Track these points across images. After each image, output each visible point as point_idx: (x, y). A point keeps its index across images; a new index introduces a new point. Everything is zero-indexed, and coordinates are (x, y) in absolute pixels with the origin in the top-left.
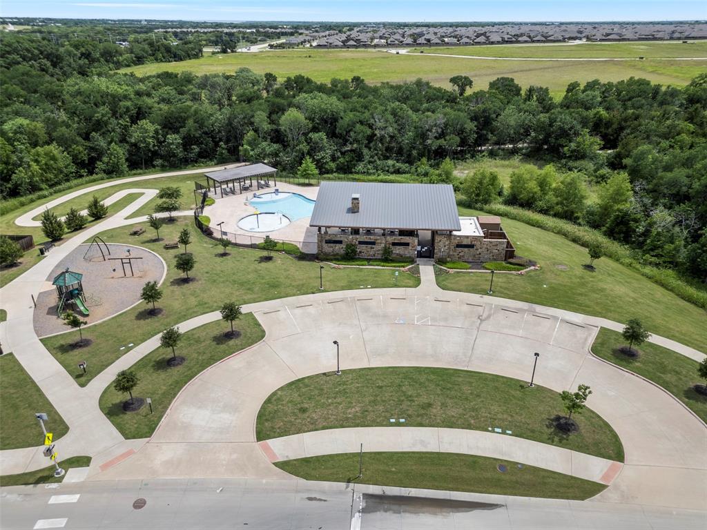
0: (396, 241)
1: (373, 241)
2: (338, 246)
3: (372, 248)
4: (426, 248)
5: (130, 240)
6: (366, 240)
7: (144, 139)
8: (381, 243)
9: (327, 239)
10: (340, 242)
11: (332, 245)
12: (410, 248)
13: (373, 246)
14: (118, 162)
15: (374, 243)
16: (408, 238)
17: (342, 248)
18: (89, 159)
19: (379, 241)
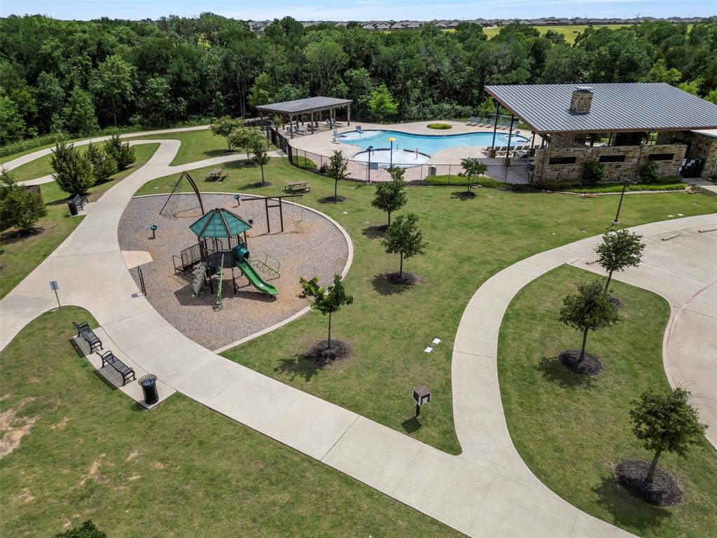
0: (656, 153)
1: (622, 154)
2: (568, 167)
3: (617, 167)
4: (693, 161)
5: (214, 187)
6: (612, 154)
7: (119, 82)
8: (633, 157)
9: (553, 156)
10: (572, 160)
11: (558, 166)
12: (673, 162)
13: (620, 163)
14: (86, 113)
15: (621, 158)
16: (673, 146)
17: (574, 170)
18: (40, 112)
19: (630, 154)
